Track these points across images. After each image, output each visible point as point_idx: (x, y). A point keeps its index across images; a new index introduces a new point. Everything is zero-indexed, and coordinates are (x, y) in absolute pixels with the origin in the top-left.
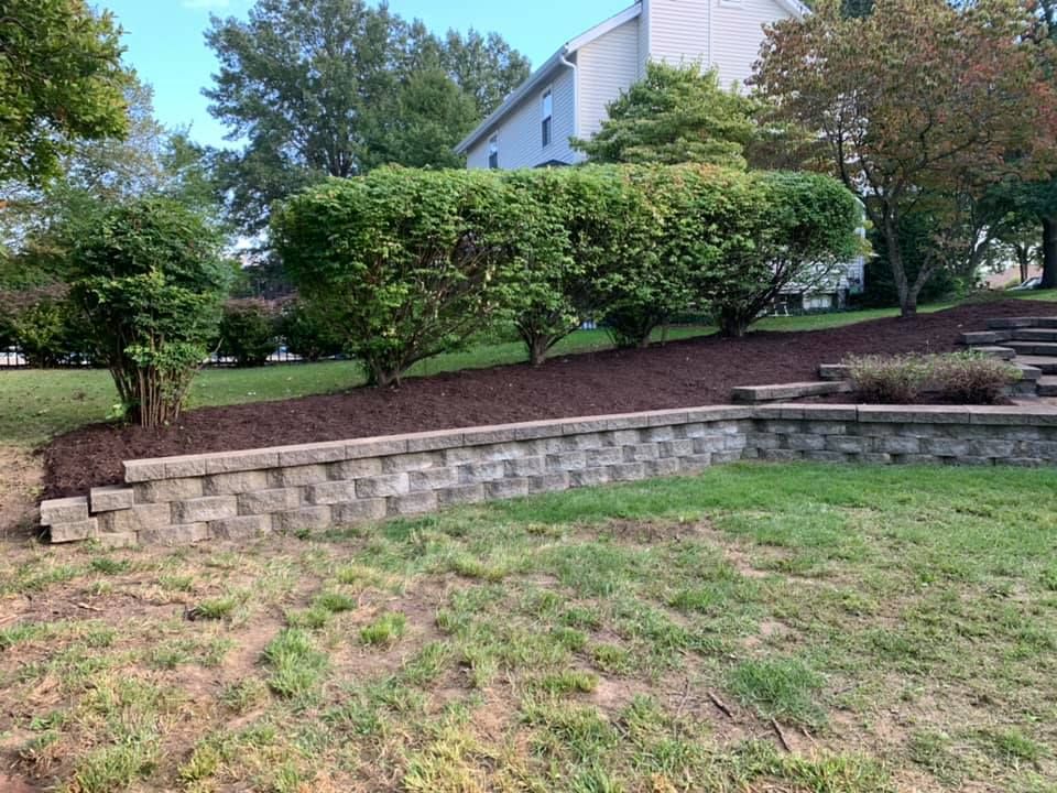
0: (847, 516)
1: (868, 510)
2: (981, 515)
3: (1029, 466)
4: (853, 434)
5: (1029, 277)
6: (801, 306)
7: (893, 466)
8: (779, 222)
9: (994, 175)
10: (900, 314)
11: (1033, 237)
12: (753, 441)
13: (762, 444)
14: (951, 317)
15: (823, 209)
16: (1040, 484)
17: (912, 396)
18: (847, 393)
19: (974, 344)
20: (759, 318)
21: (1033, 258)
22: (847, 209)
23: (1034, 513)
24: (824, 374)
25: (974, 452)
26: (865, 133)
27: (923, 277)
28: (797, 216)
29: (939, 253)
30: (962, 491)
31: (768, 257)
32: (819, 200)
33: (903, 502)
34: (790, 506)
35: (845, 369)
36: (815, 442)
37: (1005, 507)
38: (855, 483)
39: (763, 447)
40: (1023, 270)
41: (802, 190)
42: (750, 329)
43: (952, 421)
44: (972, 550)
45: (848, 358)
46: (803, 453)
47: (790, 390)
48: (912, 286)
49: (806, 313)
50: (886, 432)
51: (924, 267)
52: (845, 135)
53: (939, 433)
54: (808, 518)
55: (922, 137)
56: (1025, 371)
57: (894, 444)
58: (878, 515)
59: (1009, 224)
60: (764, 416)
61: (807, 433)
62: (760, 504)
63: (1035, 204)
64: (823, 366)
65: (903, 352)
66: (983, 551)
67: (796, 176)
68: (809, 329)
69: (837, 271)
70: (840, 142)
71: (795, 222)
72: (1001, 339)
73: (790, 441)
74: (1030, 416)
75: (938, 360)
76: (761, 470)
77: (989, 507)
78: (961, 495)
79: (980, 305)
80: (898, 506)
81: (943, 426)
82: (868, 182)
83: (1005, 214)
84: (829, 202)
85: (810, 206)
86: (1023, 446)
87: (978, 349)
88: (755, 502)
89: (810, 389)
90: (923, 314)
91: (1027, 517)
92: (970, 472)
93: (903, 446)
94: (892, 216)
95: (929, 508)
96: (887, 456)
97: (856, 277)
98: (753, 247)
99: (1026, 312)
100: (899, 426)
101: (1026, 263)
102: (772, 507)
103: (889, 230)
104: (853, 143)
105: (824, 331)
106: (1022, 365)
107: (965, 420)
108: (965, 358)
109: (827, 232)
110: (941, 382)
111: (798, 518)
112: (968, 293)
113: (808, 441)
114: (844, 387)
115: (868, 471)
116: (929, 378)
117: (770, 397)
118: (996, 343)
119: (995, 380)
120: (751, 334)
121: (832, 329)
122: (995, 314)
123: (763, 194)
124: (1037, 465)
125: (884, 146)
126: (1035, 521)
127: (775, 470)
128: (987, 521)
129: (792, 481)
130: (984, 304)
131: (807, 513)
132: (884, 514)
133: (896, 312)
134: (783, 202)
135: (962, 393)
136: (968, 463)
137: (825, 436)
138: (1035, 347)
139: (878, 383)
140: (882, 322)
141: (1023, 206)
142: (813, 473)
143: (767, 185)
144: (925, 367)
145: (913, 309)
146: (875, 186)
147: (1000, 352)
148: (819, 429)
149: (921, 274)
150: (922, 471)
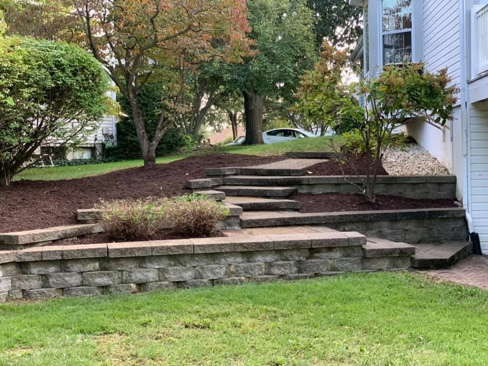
0: (98, 343)
1: (117, 335)
2: (203, 328)
3: (237, 284)
4: (106, 269)
5: (238, 137)
6: (64, 158)
7: (139, 294)
8: (37, 83)
9: (205, 57)
10: (143, 165)
11: (238, 105)
12: (17, 284)
13: (26, 285)
14: (182, 167)
15: (75, 74)
16: (244, 297)
17: (151, 233)
18: (100, 233)
19: (196, 189)
20: (24, 169)
21: (240, 121)
22: (95, 76)
23: (239, 321)
24: (79, 218)
25: (199, 276)
26: (108, 13)
27: (159, 135)
28: (53, 79)
29: (170, 115)
30: (189, 310)
31: (28, 113)
32: (70, 66)
33: (145, 325)
34: (49, 340)
35: (98, 213)
36: (73, 279)
37: (220, 319)
38: (106, 312)
39: (26, 288)
40: (235, 131)
41: (55, 56)
42: (16, 178)
43: (181, 252)
44: (196, 358)
45: (100, 204)
46: (63, 290)
47: (50, 234)
48: (151, 141)
49: (69, 164)
50: (131, 265)
51: (159, 126)
52: (92, 12)
53: (172, 263)
54: (63, 350)
55: (152, 21)
56: (231, 209)
57: (139, 275)
58: (125, 338)
59: (222, 94)
60: (27, 259)
61: (65, 271)
62: (22, 342)
63: (237, 81)
64: (79, 211)
65: (144, 196)
66: (204, 358)
67: (49, 43)
68: (69, 178)
69: (90, 128)
70: (88, 18)
71: (50, 84)
72: (216, 184)
73: (51, 280)
74: (235, 244)
75: (170, 203)
76: (25, 310)
77: (208, 320)
78: (189, 313)
79: (202, 158)
80: (141, 328)
81: (175, 257)
82: (114, 54)
83: (218, 87)
84: (80, 69)
85: (63, 71)
86: (232, 269)
87: (200, 192)
88: (18, 341)
89: (68, 232)
90: (161, 165)
91: (235, 325)
92: (196, 293)
93: (146, 276)
94: (133, 84)
95: (165, 327)
96: (133, 286)
97: (110, 133)
98: (13, 104)
99: (232, 163)
100: (141, 260)
101: (236, 124)
102: (34, 343)
103: (131, 95)
104: (99, 20)
105: (81, 180)
106: (230, 204)
107: (190, 251)
108: (190, 201)
109: (79, 94)
110: (172, 221)
111: (55, 351)
112: (195, 147)
113: (66, 278)
114: (98, 228)
115: (118, 301)
116: (163, 218)
117: (32, 241)
118: (213, 188)
119: (211, 217)
120: (16, 184)
121: (89, 178)
122: (212, 165)
123: (21, 57)
124: (242, 282)
125: (125, 25)
126: (239, 327)
127: (37, 308)
128: (207, 332)
129: (52, 318)
130: (204, 157)
131: (64, 346)
132: (129, 337)
133: (140, 163)
134: (39, 65)
135: (188, 228)
136: (195, 286)
137: (82, 273)
138: (238, 191)
139: (124, 224)
140: (129, 172)
141: (229, 82)
142: (70, 308)
143: (23, 49)
144: (159, 208)
145: (153, 160)
146: (118, 57)
147: (215, 194)
148: (76, 267)
149: (157, 132)
150: (160, 296)
